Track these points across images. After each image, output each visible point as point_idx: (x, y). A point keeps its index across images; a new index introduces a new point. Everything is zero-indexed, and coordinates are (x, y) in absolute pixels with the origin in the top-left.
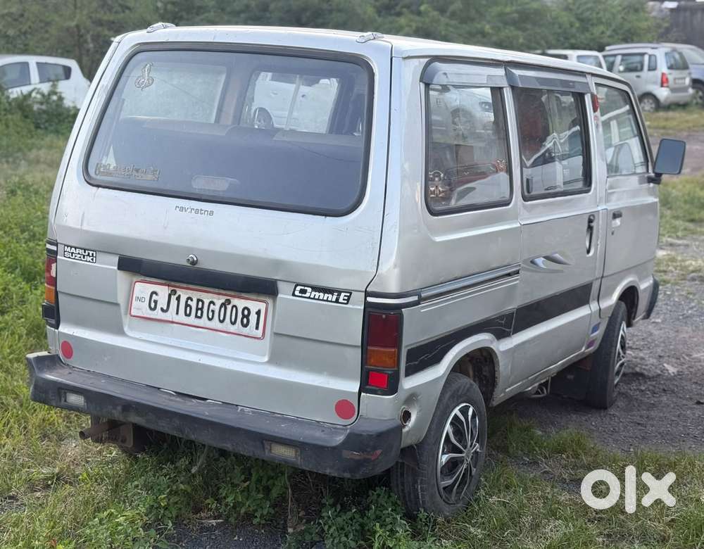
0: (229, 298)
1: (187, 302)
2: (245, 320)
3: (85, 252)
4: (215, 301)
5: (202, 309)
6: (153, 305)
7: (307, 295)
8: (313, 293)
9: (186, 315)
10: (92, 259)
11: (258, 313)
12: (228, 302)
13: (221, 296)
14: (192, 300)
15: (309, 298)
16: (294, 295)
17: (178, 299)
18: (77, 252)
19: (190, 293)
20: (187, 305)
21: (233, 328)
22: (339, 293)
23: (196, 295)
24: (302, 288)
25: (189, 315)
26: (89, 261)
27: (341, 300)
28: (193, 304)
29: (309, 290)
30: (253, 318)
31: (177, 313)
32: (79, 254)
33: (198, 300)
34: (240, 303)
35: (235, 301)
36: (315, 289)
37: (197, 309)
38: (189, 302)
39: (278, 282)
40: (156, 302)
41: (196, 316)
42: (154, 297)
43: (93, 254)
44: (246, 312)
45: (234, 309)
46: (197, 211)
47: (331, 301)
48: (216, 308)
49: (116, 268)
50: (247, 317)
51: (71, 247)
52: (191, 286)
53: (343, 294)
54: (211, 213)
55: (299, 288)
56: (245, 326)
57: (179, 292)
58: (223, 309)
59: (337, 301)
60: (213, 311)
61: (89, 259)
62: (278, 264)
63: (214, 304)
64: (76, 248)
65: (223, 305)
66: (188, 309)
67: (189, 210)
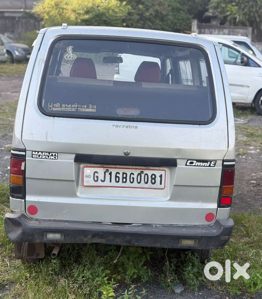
0: (142, 170)
1: (116, 175)
2: (153, 181)
3: (49, 154)
4: (134, 173)
5: (126, 178)
6: (96, 179)
7: (194, 164)
8: (197, 163)
9: (116, 182)
10: (55, 158)
11: (161, 176)
12: (142, 172)
13: (137, 170)
14: (119, 174)
15: (195, 166)
16: (186, 165)
17: (110, 174)
18: (43, 154)
19: (117, 170)
20: (116, 177)
21: (146, 186)
22: (211, 162)
23: (121, 171)
24: (191, 162)
25: (118, 182)
26: (53, 159)
27: (211, 165)
28: (120, 176)
29: (195, 162)
30: (158, 179)
31: (111, 181)
32: (45, 155)
33: (123, 173)
34: (150, 173)
35: (146, 172)
36: (198, 161)
37: (123, 178)
38: (118, 175)
39: (177, 160)
40: (97, 177)
41: (123, 182)
42: (96, 174)
43: (55, 155)
44: (153, 177)
45: (146, 176)
46: (127, 127)
47: (207, 166)
48: (135, 176)
49: (73, 161)
50: (155, 179)
51: (38, 152)
52: (118, 166)
53: (213, 162)
54: (136, 127)
55: (189, 161)
56: (154, 183)
57: (110, 170)
58: (139, 177)
59: (210, 166)
60: (133, 178)
61: (52, 157)
62: (179, 151)
63: (133, 174)
64: (42, 152)
65: (140, 174)
66: (117, 179)
67: (122, 126)
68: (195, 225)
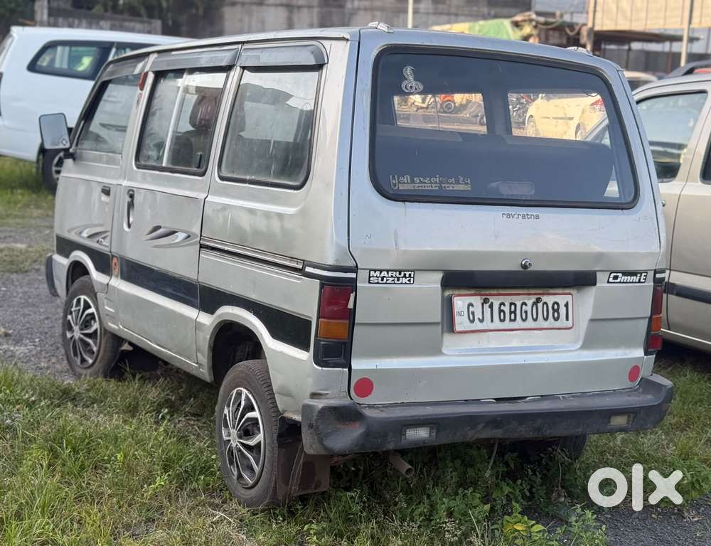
0: (538, 296)
1: (500, 308)
2: (556, 315)
3: (400, 274)
4: (526, 301)
5: (515, 312)
6: (471, 317)
7: (618, 280)
8: (623, 277)
9: (501, 321)
10: (409, 281)
11: (567, 305)
12: (538, 300)
13: (531, 296)
14: (504, 305)
15: (620, 282)
16: (608, 282)
17: (491, 306)
18: (390, 275)
19: (502, 299)
20: (501, 311)
21: (546, 324)
22: (641, 274)
23: (507, 299)
25: (504, 320)
26: (406, 283)
27: (642, 280)
28: (506, 309)
29: (620, 275)
30: (563, 310)
31: (492, 321)
32: (392, 276)
33: (511, 304)
34: (550, 300)
35: (545, 299)
37: (511, 312)
38: (502, 307)
39: (598, 273)
40: (473, 313)
41: (511, 320)
42: (471, 308)
43: (410, 275)
44: (556, 307)
45: (545, 305)
46: (524, 216)
47: (636, 282)
48: (528, 308)
49: (439, 286)
50: (558, 310)
52: (501, 291)
53: (644, 274)
54: (537, 217)
55: (612, 275)
56: (556, 319)
57: (492, 299)
58: (534, 308)
59: (639, 282)
60: (526, 312)
61: (405, 280)
62: (600, 257)
63: (526, 305)
64: (388, 271)
65: (535, 303)
66: (502, 314)
67: (516, 216)
68: (614, 390)
